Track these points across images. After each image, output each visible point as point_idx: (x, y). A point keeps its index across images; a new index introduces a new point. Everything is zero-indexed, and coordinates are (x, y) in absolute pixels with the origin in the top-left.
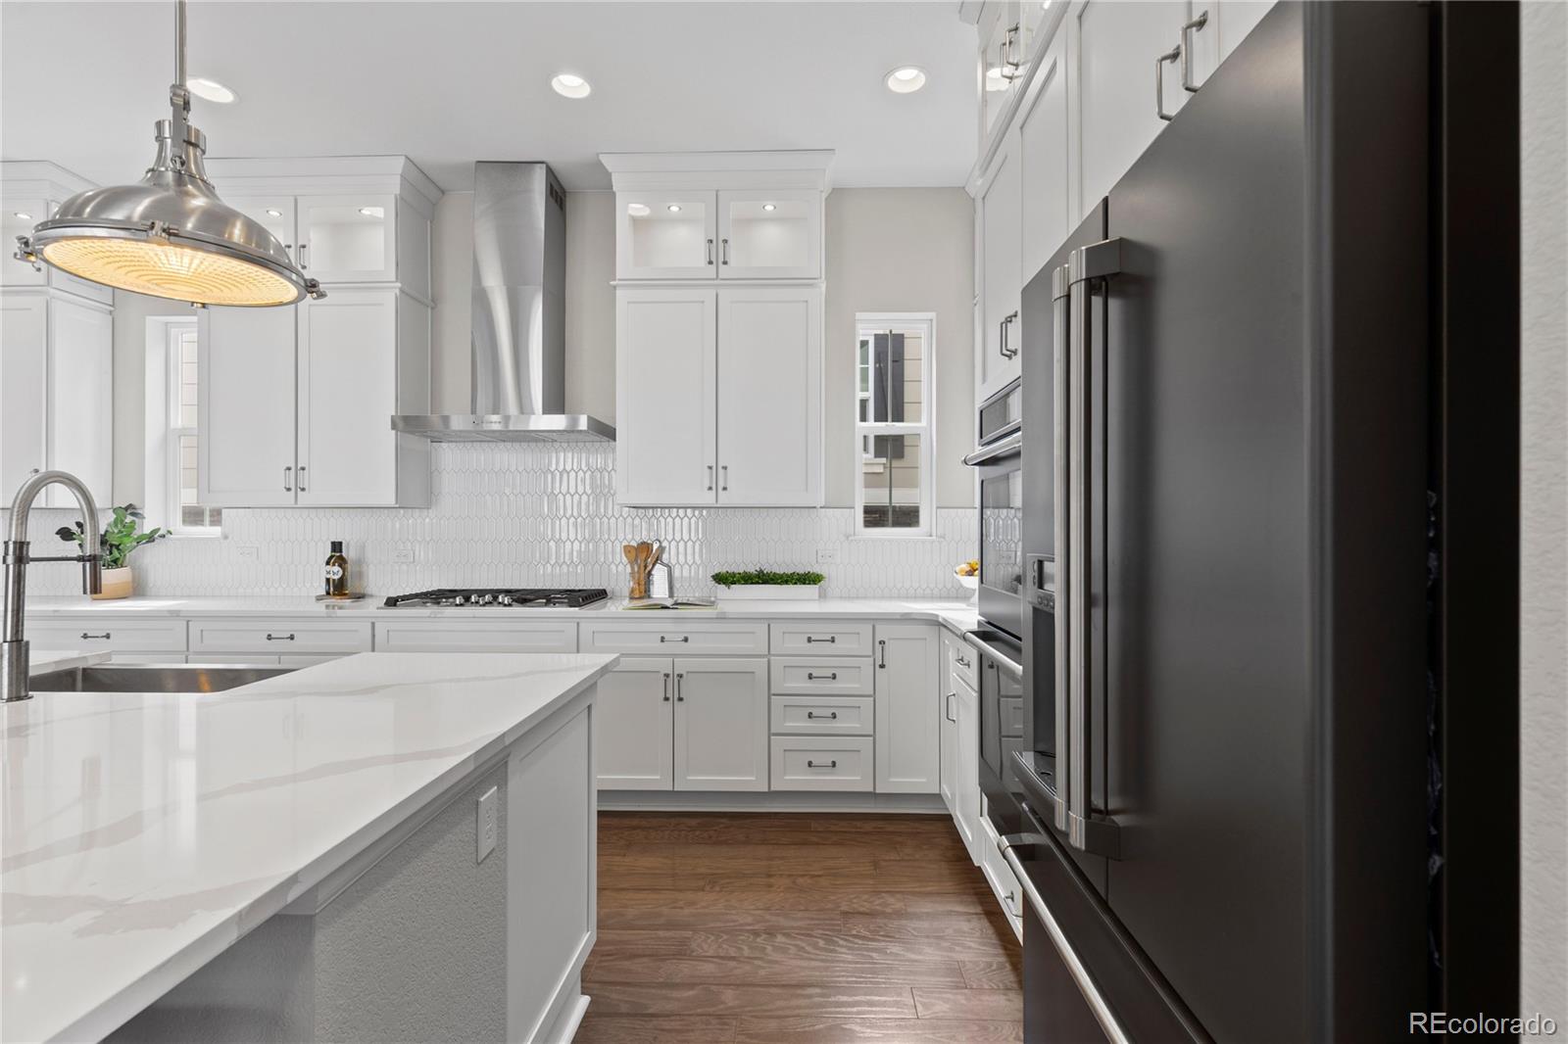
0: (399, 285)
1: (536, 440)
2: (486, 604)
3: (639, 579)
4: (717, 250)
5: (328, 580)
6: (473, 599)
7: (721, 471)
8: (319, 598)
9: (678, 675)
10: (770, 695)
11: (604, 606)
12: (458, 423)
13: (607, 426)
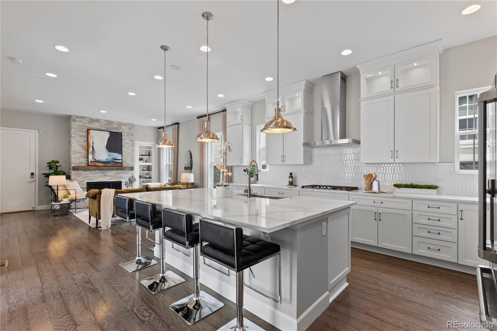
0: (304, 111)
1: (338, 146)
2: (324, 189)
3: (368, 185)
4: (394, 83)
5: (289, 181)
6: (321, 187)
7: (396, 152)
8: (288, 186)
9: (379, 213)
10: (412, 223)
11: (357, 192)
12: (318, 143)
13: (358, 140)
